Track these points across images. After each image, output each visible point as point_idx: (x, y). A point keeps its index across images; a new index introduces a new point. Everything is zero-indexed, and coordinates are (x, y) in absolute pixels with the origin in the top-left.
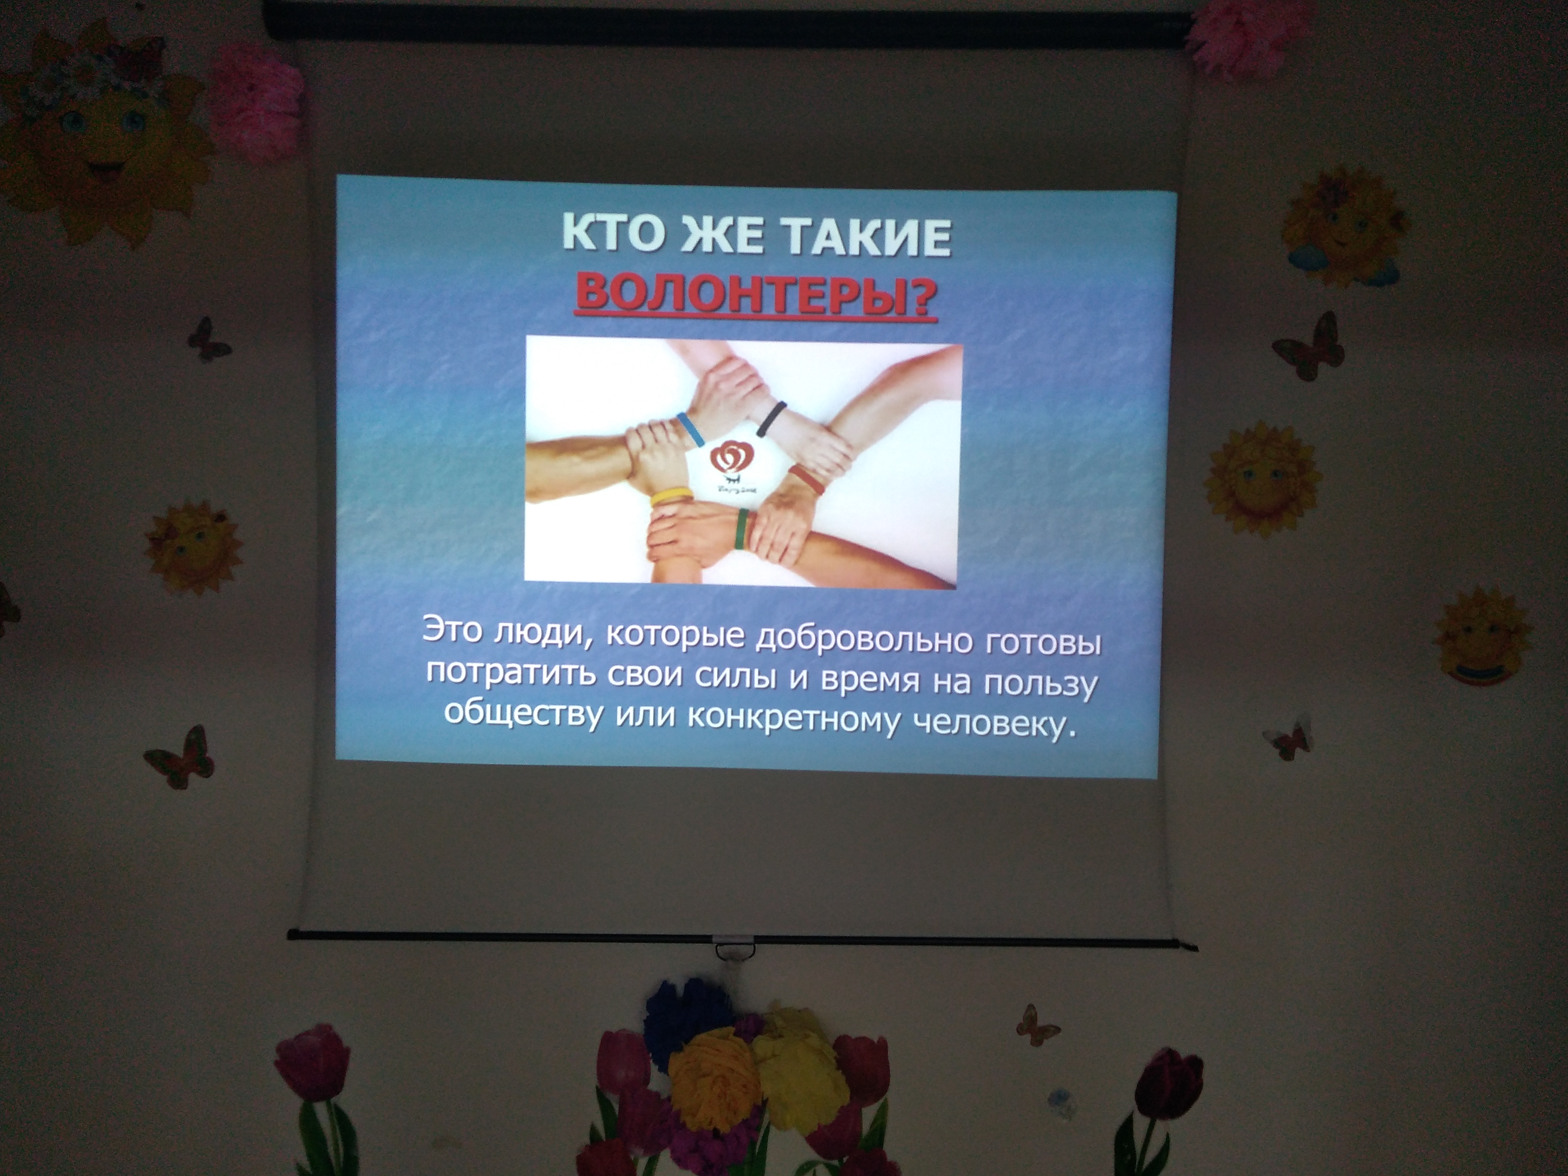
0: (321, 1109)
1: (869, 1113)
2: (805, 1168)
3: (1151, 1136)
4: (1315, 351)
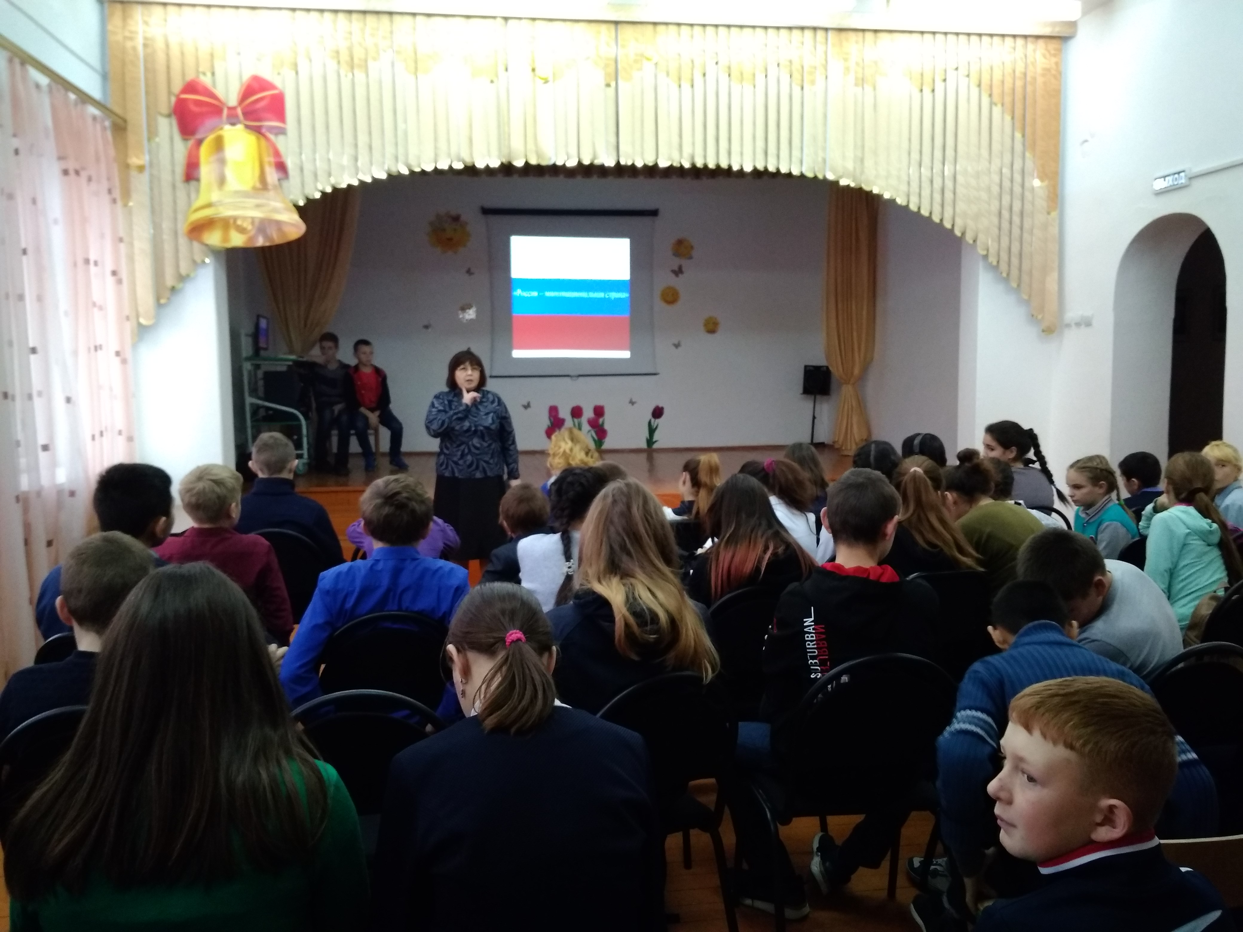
1: (601, 420)
2: (589, 431)
3: (655, 422)
4: (678, 272)
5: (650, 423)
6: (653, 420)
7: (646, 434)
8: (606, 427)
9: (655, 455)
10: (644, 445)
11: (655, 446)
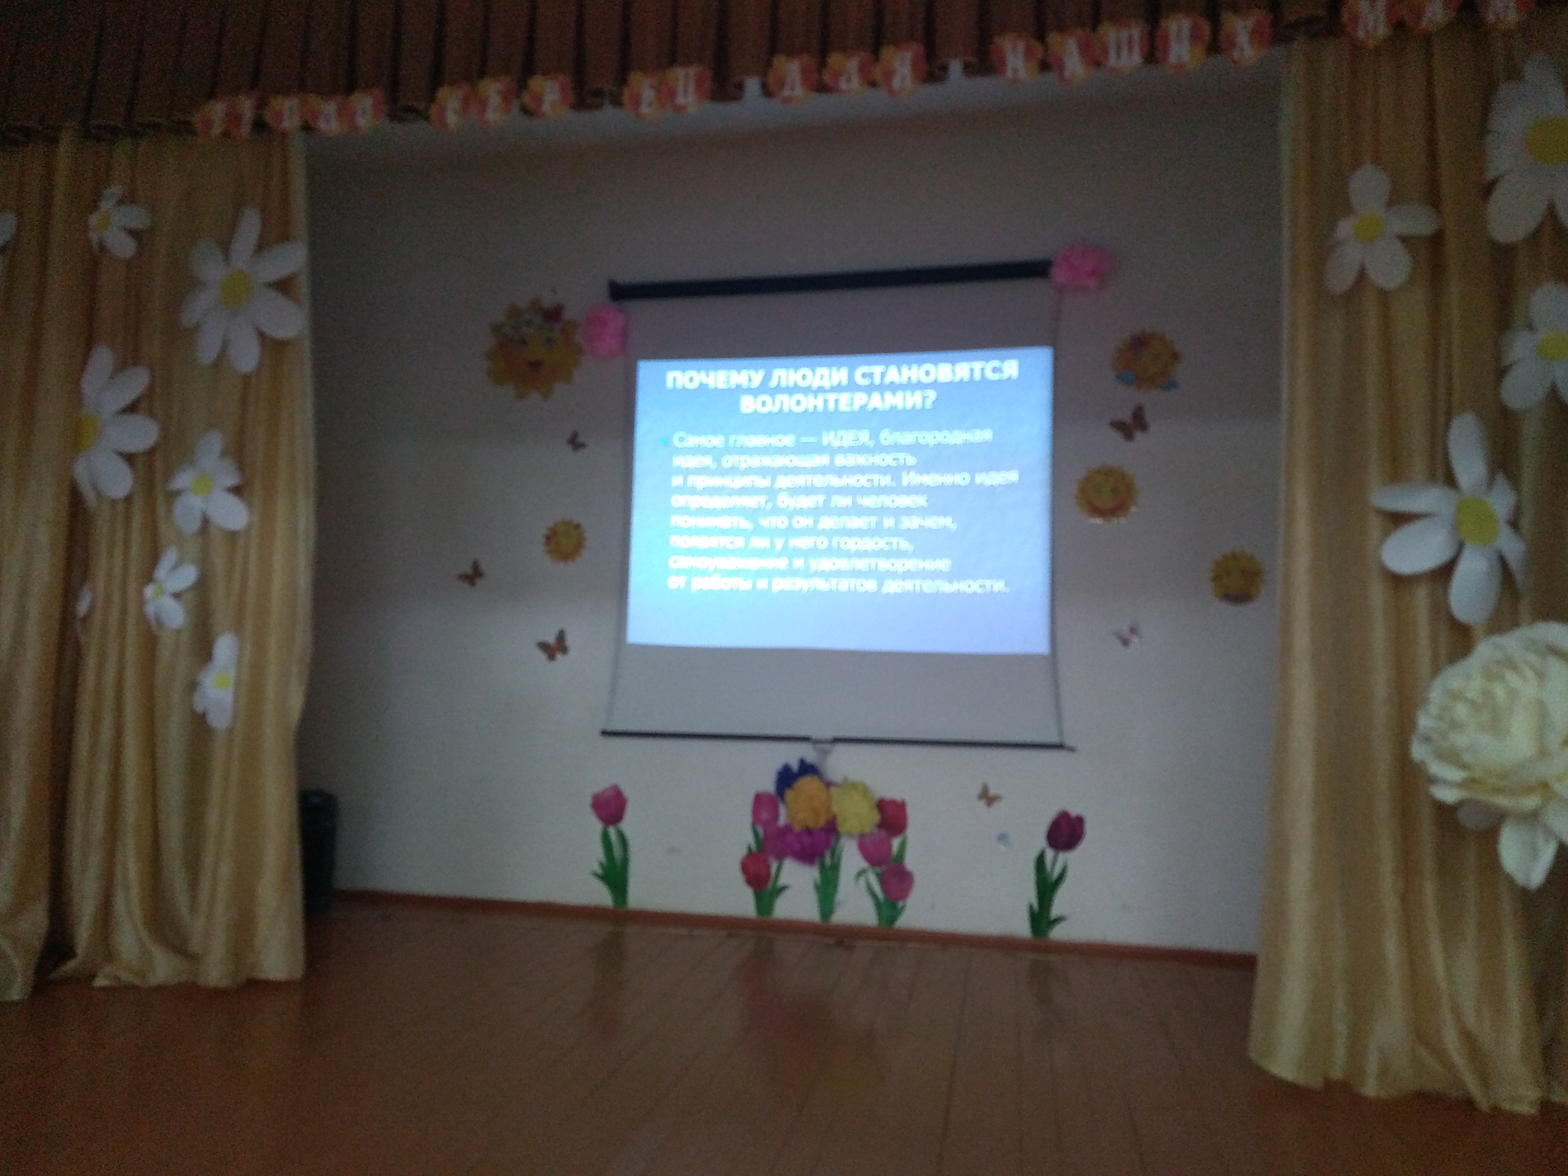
0: (612, 831)
1: (896, 843)
2: (861, 873)
3: (1056, 861)
4: (1133, 425)
5: (1040, 860)
6: (1050, 852)
7: (1031, 895)
8: (910, 863)
9: (1055, 963)
10: (1021, 928)
11: (1057, 933)
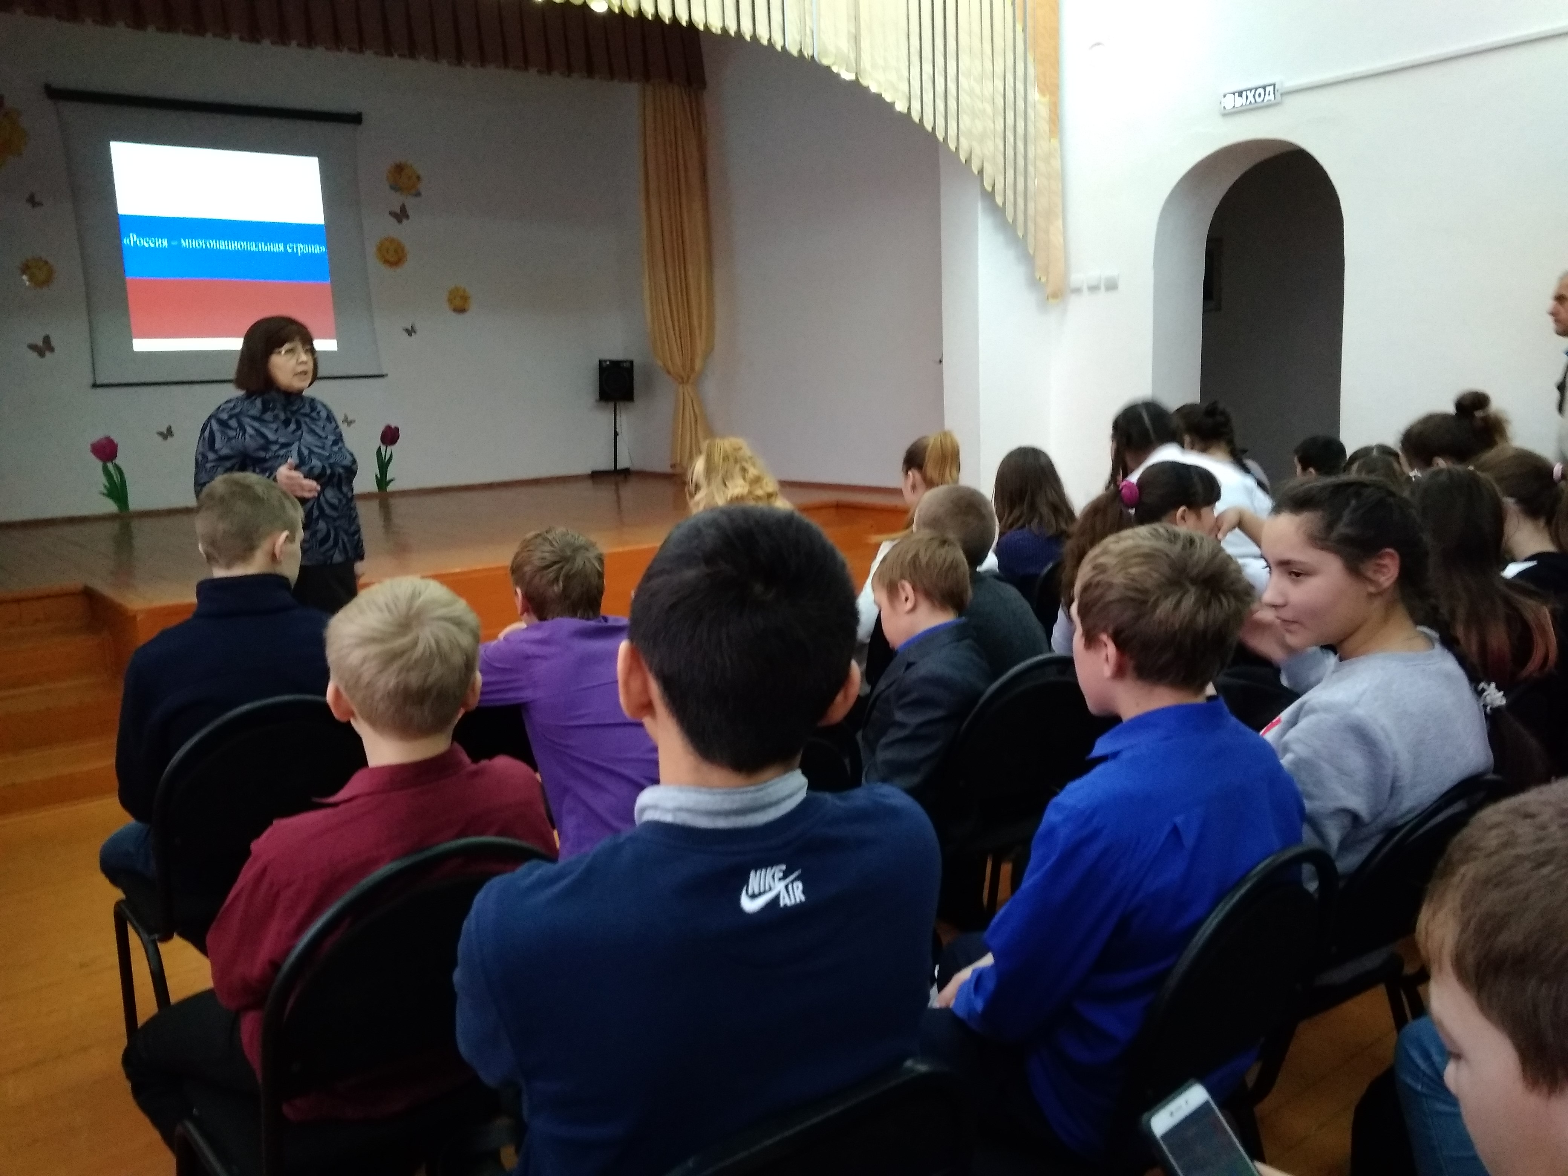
0: (110, 466)
3: (387, 451)
4: (401, 215)
5: (379, 451)
6: (383, 448)
7: (376, 471)
9: (393, 501)
10: (374, 487)
11: (390, 488)
